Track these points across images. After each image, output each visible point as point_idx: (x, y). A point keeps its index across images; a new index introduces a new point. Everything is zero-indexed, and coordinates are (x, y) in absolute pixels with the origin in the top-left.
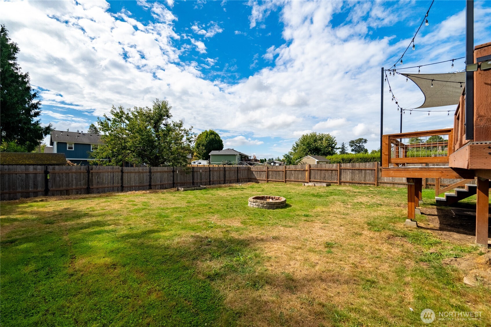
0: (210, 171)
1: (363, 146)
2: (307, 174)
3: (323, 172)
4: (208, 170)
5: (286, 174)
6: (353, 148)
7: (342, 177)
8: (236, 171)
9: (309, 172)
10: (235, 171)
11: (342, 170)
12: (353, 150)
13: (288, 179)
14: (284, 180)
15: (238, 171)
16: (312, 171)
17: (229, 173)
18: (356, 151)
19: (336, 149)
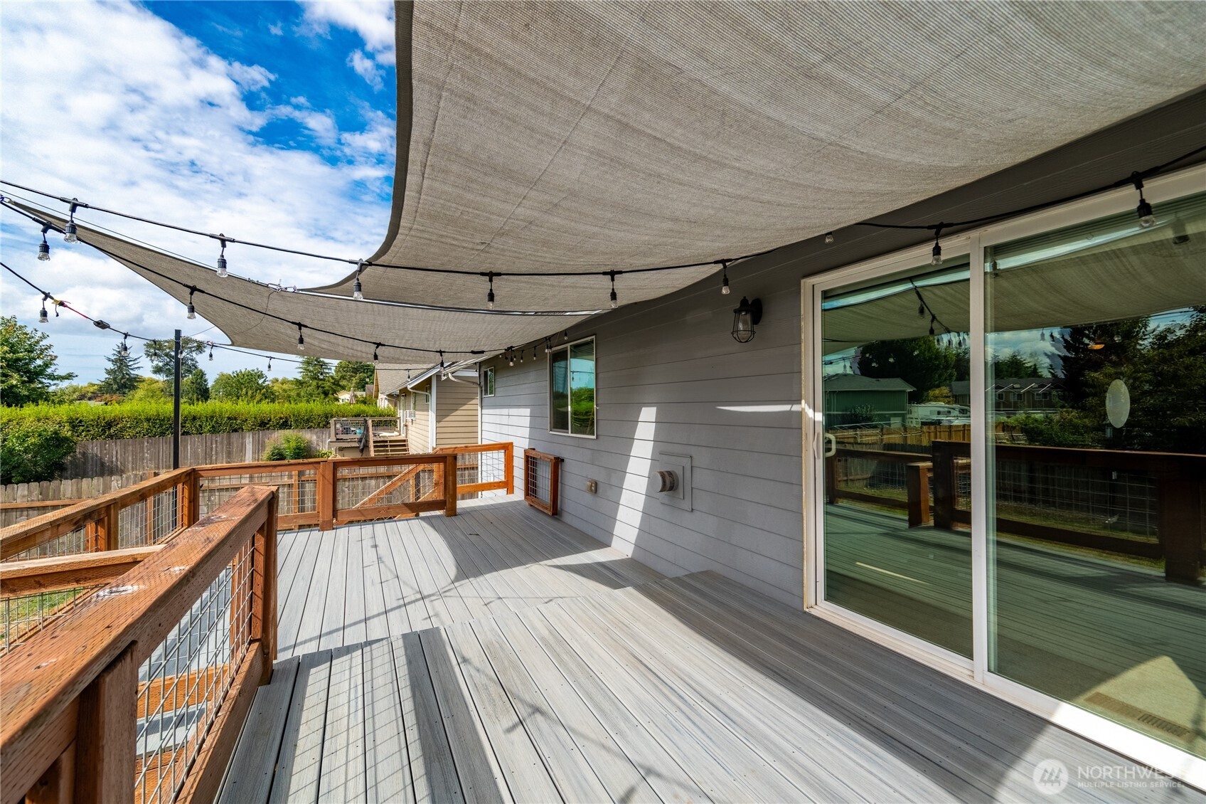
1: (192, 360)
6: (161, 364)
12: (158, 370)
18: (168, 373)
19: (52, 377)
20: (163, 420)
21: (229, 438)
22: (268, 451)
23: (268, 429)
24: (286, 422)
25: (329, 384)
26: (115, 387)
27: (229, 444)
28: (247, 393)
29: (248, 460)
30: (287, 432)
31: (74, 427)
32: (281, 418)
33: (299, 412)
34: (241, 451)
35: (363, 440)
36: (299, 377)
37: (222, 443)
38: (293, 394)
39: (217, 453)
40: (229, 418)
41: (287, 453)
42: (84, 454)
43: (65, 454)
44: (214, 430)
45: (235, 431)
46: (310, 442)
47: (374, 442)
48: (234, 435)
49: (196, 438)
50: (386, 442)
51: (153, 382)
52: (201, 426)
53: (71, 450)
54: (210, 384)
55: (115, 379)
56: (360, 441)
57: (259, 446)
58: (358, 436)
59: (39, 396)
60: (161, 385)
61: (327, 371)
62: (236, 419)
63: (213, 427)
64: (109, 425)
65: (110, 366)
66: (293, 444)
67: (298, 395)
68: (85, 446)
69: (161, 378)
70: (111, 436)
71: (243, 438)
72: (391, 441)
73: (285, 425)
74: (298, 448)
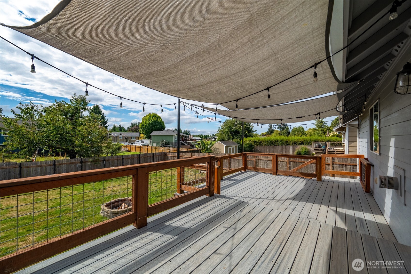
0: (123, 159)
1: (286, 124)
4: (121, 158)
6: (279, 126)
8: (152, 157)
10: (150, 157)
12: (278, 128)
15: (153, 156)
17: (144, 159)
18: (281, 128)
19: (253, 131)
20: (271, 141)
21: (286, 147)
22: (296, 151)
23: (297, 145)
24: (302, 143)
25: (325, 129)
26: (270, 133)
27: (286, 149)
28: (297, 133)
29: (291, 153)
30: (302, 146)
31: (254, 143)
32: (300, 142)
33: (306, 139)
34: (289, 151)
35: (325, 150)
36: (315, 127)
37: (284, 148)
38: (312, 133)
39: (282, 151)
40: (286, 141)
41: (302, 153)
42: (256, 149)
43: (253, 149)
44: (282, 145)
45: (287, 145)
46: (309, 150)
47: (328, 151)
48: (287, 146)
49: (277, 147)
50: (335, 151)
51: (277, 131)
52: (279, 143)
53: (253, 148)
54: (290, 131)
55: (270, 131)
56: (323, 150)
57: (294, 150)
58: (323, 149)
59: (251, 136)
60: (279, 132)
61: (325, 125)
62: (288, 141)
63: (282, 144)
64: (260, 142)
65: (269, 128)
66: (304, 150)
67: (314, 134)
68: (256, 147)
69: (279, 130)
70: (261, 145)
71: (289, 147)
72: (336, 152)
73: (302, 144)
74: (305, 152)
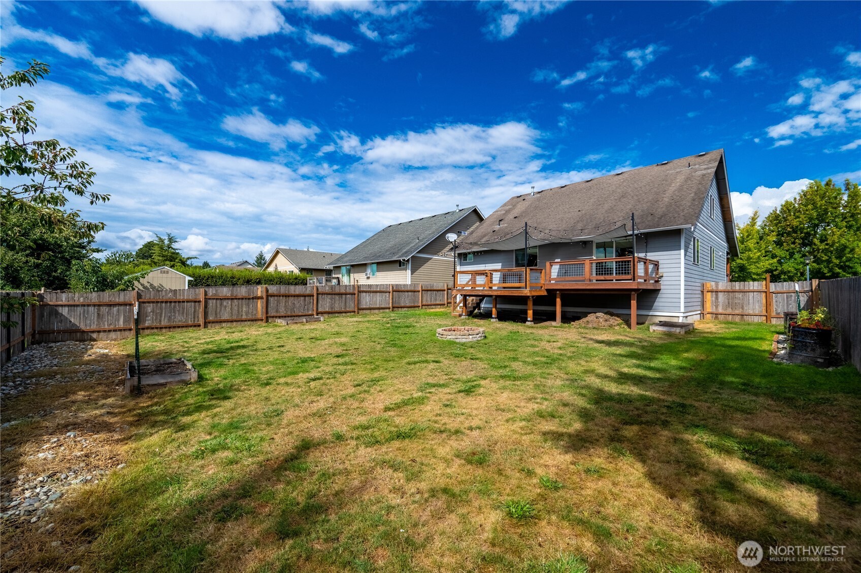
2: (260, 304)
3: (291, 299)
5: (206, 307)
7: (319, 305)
9: (264, 300)
11: (320, 296)
13: (211, 318)
14: (201, 322)
16: (271, 299)
